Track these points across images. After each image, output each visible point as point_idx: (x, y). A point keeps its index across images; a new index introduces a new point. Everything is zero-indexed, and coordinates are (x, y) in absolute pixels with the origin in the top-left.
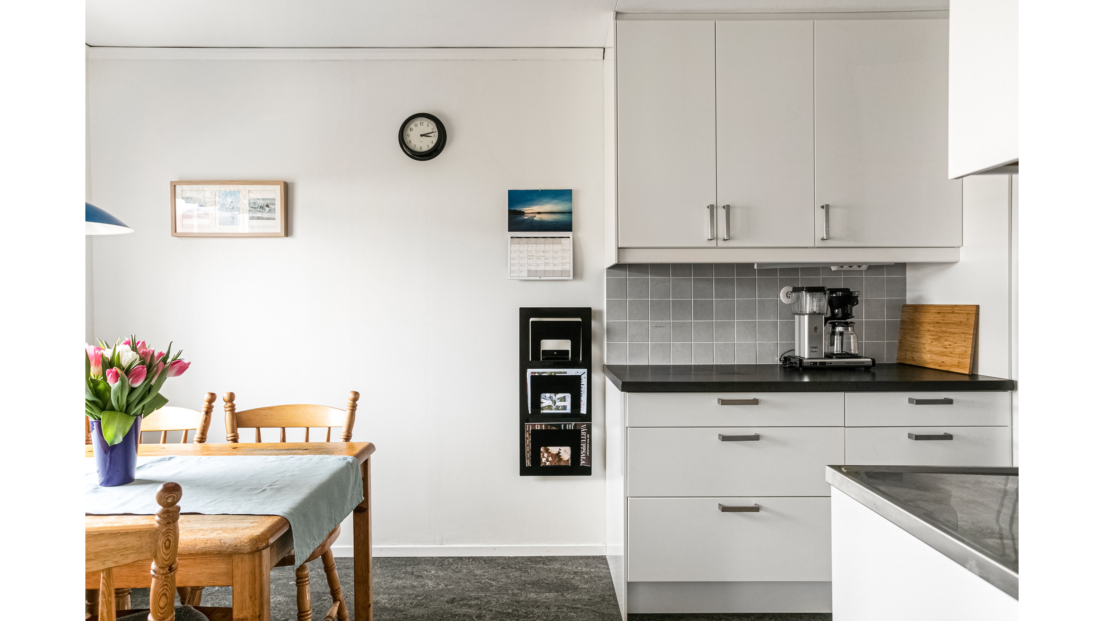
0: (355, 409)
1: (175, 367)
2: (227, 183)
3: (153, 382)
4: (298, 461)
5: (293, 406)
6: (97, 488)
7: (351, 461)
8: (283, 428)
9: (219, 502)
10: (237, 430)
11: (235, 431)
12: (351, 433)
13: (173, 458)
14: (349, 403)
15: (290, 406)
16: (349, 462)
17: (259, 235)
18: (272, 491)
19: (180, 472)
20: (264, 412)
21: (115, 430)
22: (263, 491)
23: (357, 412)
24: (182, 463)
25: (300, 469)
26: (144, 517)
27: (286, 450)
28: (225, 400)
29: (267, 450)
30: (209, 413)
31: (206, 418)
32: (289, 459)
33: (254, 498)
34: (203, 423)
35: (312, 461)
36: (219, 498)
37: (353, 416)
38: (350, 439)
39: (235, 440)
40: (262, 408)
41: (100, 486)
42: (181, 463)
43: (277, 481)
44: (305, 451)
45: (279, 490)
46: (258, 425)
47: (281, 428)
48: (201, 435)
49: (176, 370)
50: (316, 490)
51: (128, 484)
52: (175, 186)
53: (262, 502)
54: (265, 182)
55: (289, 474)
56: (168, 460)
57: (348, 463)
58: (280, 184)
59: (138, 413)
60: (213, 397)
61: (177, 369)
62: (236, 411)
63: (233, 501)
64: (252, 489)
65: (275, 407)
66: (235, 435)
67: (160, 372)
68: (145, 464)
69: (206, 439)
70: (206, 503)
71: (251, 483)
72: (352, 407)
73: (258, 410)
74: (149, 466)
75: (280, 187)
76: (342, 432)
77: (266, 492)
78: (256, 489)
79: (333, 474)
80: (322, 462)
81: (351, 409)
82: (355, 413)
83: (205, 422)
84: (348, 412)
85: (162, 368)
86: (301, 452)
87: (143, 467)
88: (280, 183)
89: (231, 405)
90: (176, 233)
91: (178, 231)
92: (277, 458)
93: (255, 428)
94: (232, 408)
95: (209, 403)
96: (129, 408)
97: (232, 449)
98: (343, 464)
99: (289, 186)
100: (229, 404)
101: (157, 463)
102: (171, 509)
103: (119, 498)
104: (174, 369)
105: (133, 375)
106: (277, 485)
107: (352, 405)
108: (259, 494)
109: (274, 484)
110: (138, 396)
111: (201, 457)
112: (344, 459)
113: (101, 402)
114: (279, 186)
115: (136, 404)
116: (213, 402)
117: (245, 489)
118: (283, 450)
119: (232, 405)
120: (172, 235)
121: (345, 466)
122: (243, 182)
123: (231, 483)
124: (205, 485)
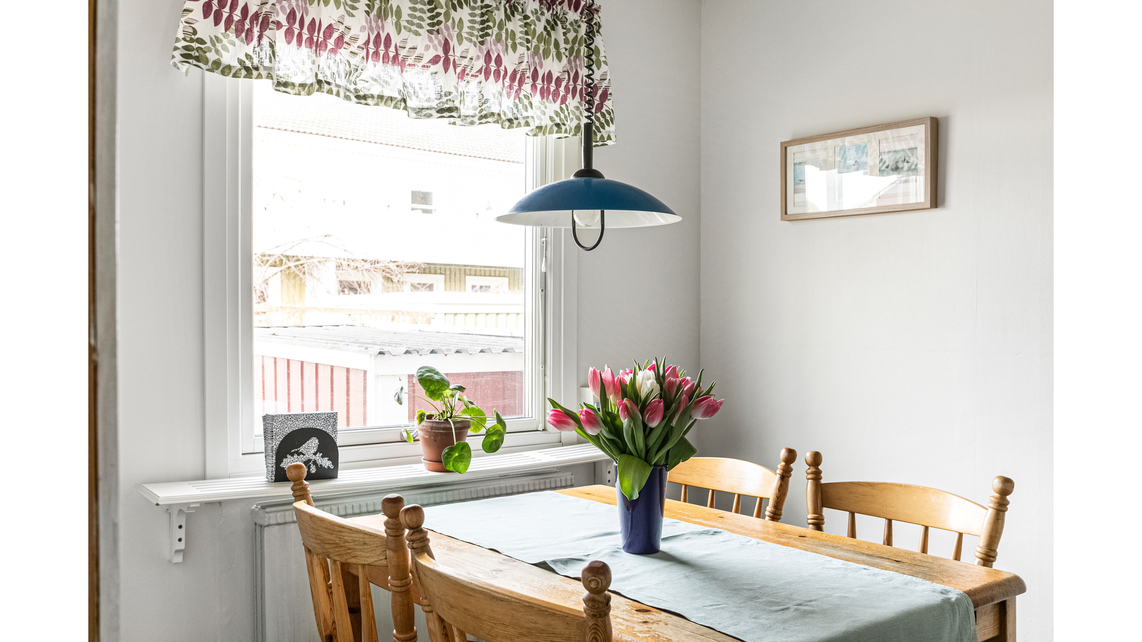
0: (1004, 509)
1: (702, 405)
2: (850, 134)
3: (674, 423)
4: (870, 577)
5: (906, 486)
6: (617, 552)
7: (953, 600)
8: (888, 519)
9: (717, 609)
10: (821, 511)
11: (819, 511)
12: (994, 551)
13: (720, 533)
14: (992, 497)
15: (901, 485)
16: (949, 599)
17: (893, 208)
18: (795, 614)
19: (711, 555)
20: (861, 489)
21: (631, 481)
22: (783, 610)
23: (1008, 515)
24: (725, 543)
25: (861, 591)
26: (630, 602)
27: (868, 555)
28: (808, 463)
29: (842, 550)
30: (786, 479)
31: (781, 485)
32: (858, 571)
33: (764, 616)
34: (777, 491)
35: (892, 582)
36: (724, 604)
37: (1000, 521)
38: (994, 561)
39: (818, 525)
40: (859, 482)
41: (622, 551)
42: (723, 542)
43: (815, 601)
44: (893, 564)
45: (805, 614)
46: (852, 510)
47: (886, 519)
48: (774, 508)
49: (703, 410)
50: (858, 630)
51: (646, 555)
52: (786, 148)
53: (769, 625)
54: (903, 122)
55: (839, 595)
56: (712, 534)
57: (947, 601)
58: (924, 122)
59: (661, 462)
60: (791, 456)
61: (705, 408)
62: (823, 481)
63: (736, 612)
64: (772, 602)
65: (878, 484)
66: (818, 517)
67: (681, 410)
68: (683, 534)
69: (781, 515)
70: (704, 605)
71: (779, 594)
72: (997, 504)
73: (852, 485)
74: (687, 537)
75: (925, 127)
76: (978, 546)
77: (786, 612)
78: (777, 604)
79: (906, 612)
80: (904, 589)
81: (995, 507)
82: (1004, 515)
83: (779, 491)
84: (989, 514)
85: (685, 405)
86: (887, 563)
87: (679, 537)
88: (925, 120)
89: (814, 471)
90: (786, 215)
91: (789, 212)
92: (843, 564)
93: (848, 512)
94: (817, 476)
95: (786, 463)
96: (648, 456)
97: (797, 537)
98: (937, 599)
99: (940, 122)
100: (812, 469)
101: (697, 535)
102: (597, 597)
103: (627, 570)
104: (701, 408)
105: (649, 410)
106: (810, 606)
107: (997, 500)
108: (774, 613)
109: (807, 603)
110: (657, 440)
111: (751, 540)
112: (944, 592)
113: (620, 441)
114: (924, 125)
115: (656, 451)
116: (792, 463)
117: (765, 599)
118: (863, 554)
119: (816, 471)
120: (782, 219)
121: (938, 605)
122: (871, 128)
123: (755, 587)
124: (723, 580)
